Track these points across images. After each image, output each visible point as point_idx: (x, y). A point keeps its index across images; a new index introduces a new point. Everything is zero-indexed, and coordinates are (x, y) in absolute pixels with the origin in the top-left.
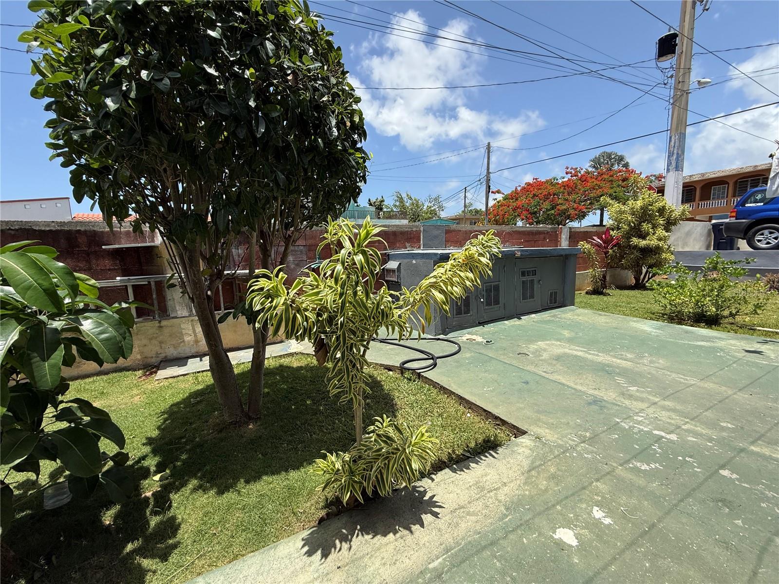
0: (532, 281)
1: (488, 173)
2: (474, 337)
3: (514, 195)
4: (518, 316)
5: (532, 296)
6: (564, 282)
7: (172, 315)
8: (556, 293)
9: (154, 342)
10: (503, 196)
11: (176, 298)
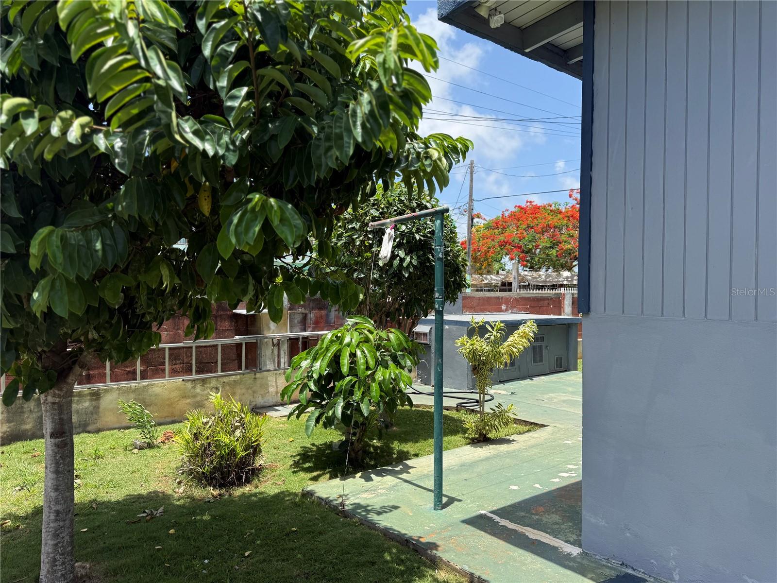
0: (541, 347)
1: (471, 200)
2: (499, 391)
3: (501, 223)
4: (531, 377)
5: (541, 361)
6: (567, 348)
7: (263, 369)
8: (561, 358)
9: (250, 391)
10: (484, 222)
11: (267, 354)
